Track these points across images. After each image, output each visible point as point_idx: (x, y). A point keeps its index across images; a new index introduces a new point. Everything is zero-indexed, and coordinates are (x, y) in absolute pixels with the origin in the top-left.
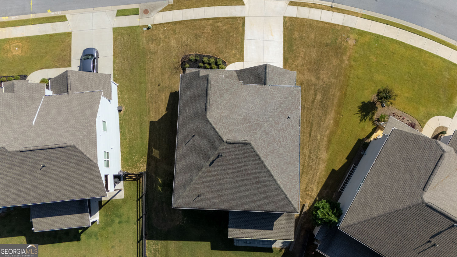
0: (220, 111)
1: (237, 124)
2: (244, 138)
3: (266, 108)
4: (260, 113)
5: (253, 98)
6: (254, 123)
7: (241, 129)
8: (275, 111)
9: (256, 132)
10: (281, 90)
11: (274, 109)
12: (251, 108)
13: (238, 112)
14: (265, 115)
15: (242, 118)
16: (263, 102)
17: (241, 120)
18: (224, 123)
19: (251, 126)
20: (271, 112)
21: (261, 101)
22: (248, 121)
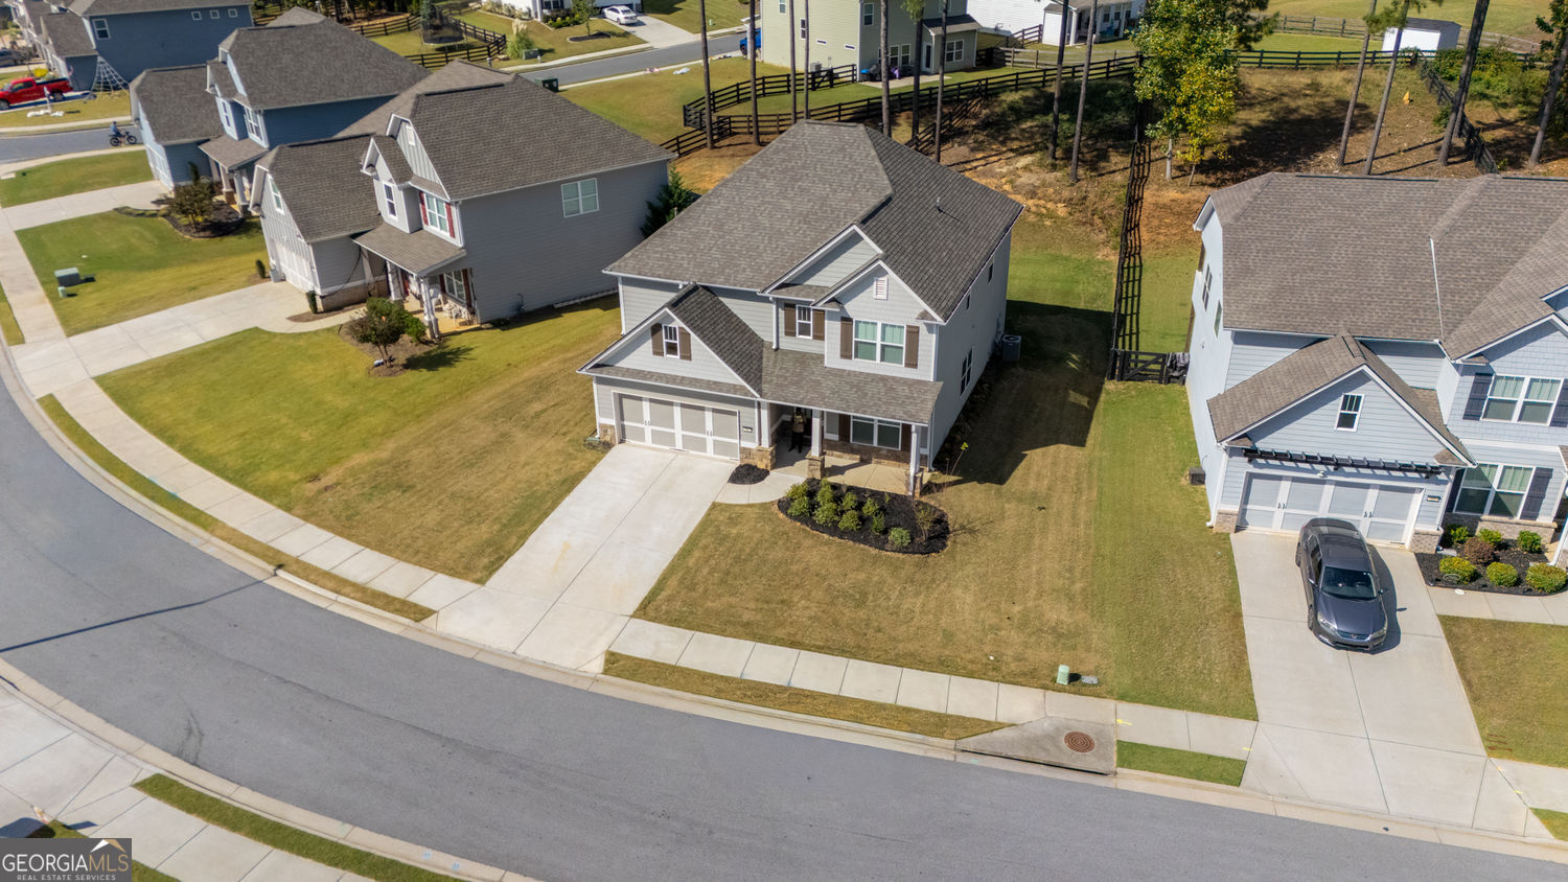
0: (853, 205)
3: (727, 209)
4: (749, 194)
5: (749, 242)
6: (773, 169)
7: (814, 153)
10: (661, 263)
12: (767, 212)
13: (806, 200)
15: (800, 183)
16: (726, 227)
17: (804, 178)
18: (852, 170)
20: (720, 195)
22: (788, 173)
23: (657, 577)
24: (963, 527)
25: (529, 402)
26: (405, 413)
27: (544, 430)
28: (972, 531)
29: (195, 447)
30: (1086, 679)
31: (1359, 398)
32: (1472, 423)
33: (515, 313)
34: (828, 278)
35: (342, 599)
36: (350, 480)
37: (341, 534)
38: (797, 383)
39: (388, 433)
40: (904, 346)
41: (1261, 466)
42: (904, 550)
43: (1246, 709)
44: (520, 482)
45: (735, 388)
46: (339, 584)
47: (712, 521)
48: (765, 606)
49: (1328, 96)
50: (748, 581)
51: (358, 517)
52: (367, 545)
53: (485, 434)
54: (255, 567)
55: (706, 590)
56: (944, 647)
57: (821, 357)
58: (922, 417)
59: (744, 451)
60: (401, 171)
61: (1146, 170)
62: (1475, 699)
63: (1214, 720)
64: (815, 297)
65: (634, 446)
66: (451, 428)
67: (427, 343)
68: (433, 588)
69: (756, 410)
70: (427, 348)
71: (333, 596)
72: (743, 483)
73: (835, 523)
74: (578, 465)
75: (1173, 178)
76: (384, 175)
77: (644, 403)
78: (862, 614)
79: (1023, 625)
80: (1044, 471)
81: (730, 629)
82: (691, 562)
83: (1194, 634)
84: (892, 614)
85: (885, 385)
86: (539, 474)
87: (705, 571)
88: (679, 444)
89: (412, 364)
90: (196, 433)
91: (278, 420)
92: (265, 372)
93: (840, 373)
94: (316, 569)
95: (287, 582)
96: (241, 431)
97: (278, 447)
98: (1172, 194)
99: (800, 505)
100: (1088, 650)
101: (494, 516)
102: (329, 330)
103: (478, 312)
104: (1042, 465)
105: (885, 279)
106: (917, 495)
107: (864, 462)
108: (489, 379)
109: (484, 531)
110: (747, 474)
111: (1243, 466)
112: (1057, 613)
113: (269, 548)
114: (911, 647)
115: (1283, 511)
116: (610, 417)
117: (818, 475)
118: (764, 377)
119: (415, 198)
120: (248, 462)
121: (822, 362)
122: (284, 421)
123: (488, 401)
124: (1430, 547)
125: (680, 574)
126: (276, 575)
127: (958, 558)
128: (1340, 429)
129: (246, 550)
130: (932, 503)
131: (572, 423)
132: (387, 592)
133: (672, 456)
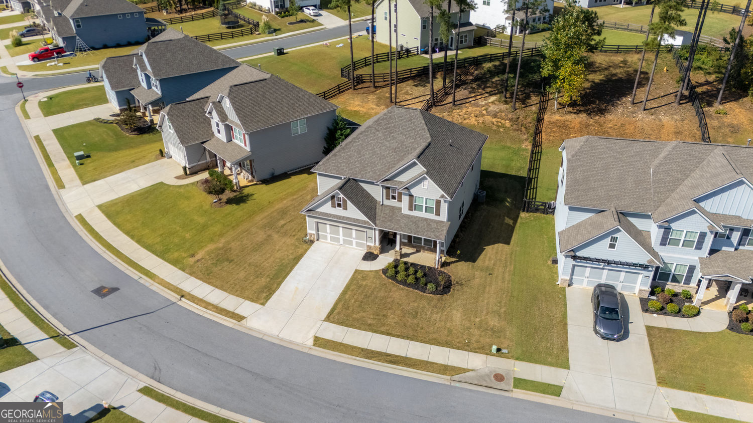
0: (415, 145)
2: (399, 110)
4: (372, 138)
5: (371, 160)
7: (399, 121)
12: (379, 147)
13: (395, 142)
15: (393, 134)
16: (362, 153)
17: (395, 132)
18: (414, 129)
19: (386, 124)
22: (388, 129)
23: (334, 303)
24: (457, 283)
25: (279, 220)
26: (228, 225)
27: (285, 234)
28: (461, 285)
29: (143, 241)
30: (504, 351)
31: (617, 238)
32: (664, 247)
33: (271, 176)
34: (405, 178)
35: (208, 311)
36: (207, 257)
37: (205, 282)
38: (390, 221)
39: (221, 235)
40: (434, 207)
41: (578, 262)
42: (433, 293)
43: (565, 364)
44: (277, 258)
45: (365, 222)
46: (207, 305)
47: (355, 278)
48: (377, 317)
49: (630, 67)
50: (370, 306)
51: (212, 274)
52: (217, 287)
53: (261, 236)
54: (173, 297)
55: (353, 310)
56: (448, 336)
57: (400, 209)
58: (442, 238)
59: (368, 246)
60: (223, 117)
61: (546, 105)
62: (656, 362)
63: (553, 369)
64: (398, 186)
65: (323, 242)
66: (246, 233)
67: (235, 191)
68: (245, 307)
69: (374, 231)
70: (235, 194)
71: (205, 310)
72: (368, 261)
73: (405, 281)
74: (300, 251)
75: (558, 109)
76: (215, 118)
77: (327, 225)
78: (415, 321)
79: (479, 328)
80: (492, 257)
81: (363, 327)
82: (347, 297)
83: (548, 332)
84: (427, 321)
85: (427, 223)
86: (284, 255)
87: (353, 301)
88: (341, 242)
89: (229, 201)
90: (143, 234)
91: (175, 228)
92: (167, 205)
93: (408, 216)
94: (197, 298)
95: (185, 303)
96: (161, 233)
97: (176, 241)
98: (557, 117)
99: (391, 272)
100: (505, 338)
101: (267, 274)
102: (193, 184)
103: (256, 177)
104: (492, 253)
105: (427, 181)
106: (439, 268)
107: (418, 251)
108: (262, 209)
109: (263, 281)
110: (370, 256)
111: (571, 262)
112: (494, 322)
113: (177, 288)
114: (435, 336)
115: (587, 279)
116: (313, 230)
117: (399, 258)
118: (377, 218)
119: (229, 129)
120: (165, 248)
121: (401, 211)
122: (178, 228)
123: (262, 220)
124: (646, 295)
125: (343, 302)
126: (181, 300)
127: (455, 297)
128: (610, 249)
129: (169, 289)
130: (445, 271)
131: (297, 231)
132: (226, 308)
133: (338, 247)
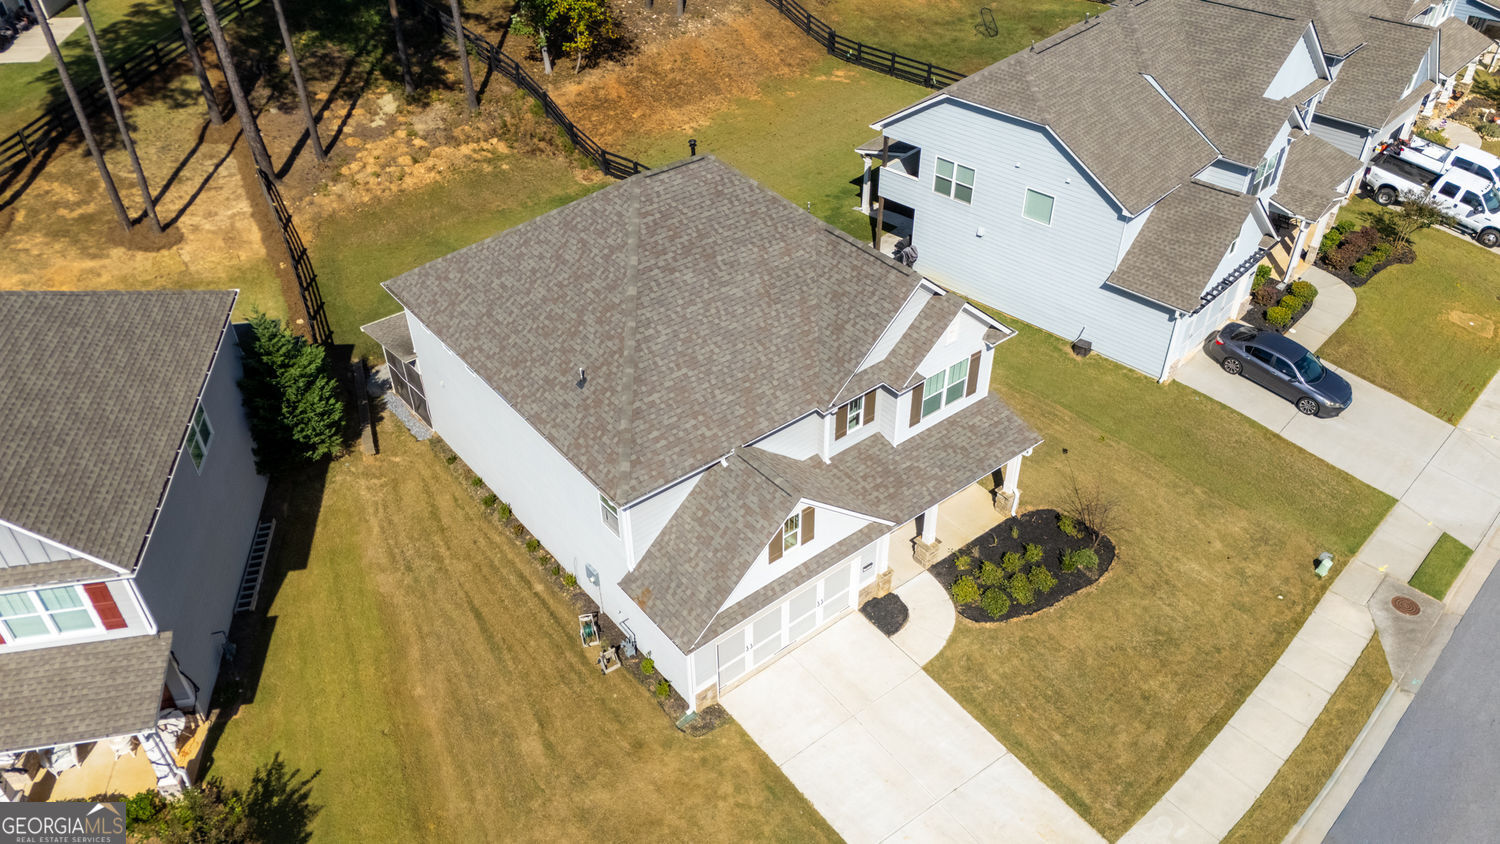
0: (798, 254)
1: (717, 226)
2: (662, 181)
3: (676, 334)
4: (680, 302)
5: (743, 360)
6: (671, 255)
7: (695, 213)
8: (639, 336)
9: (645, 221)
10: (677, 449)
11: (647, 339)
12: (723, 313)
13: (747, 275)
14: (660, 302)
15: (719, 258)
16: (701, 358)
17: (717, 248)
18: (754, 213)
19: (672, 239)
20: (649, 322)
21: (710, 360)
22: (693, 251)
23: (1042, 784)
27: (608, 766)
34: (884, 350)
40: (966, 378)
43: (1383, 499)
45: (861, 531)
50: (1096, 709)
55: (1094, 752)
56: (1256, 619)
57: (877, 440)
59: (862, 592)
62: (1402, 395)
64: (879, 381)
65: (735, 686)
72: (900, 626)
73: (1039, 591)
74: (741, 762)
77: (747, 629)
78: (1189, 649)
84: (1197, 629)
85: (962, 427)
86: (732, 813)
93: (911, 445)
98: (571, 89)
106: (1017, 510)
108: (407, 775)
110: (886, 615)
112: (1233, 525)
114: (1250, 640)
116: (712, 675)
121: (887, 443)
127: (1127, 540)
130: (1031, 508)
